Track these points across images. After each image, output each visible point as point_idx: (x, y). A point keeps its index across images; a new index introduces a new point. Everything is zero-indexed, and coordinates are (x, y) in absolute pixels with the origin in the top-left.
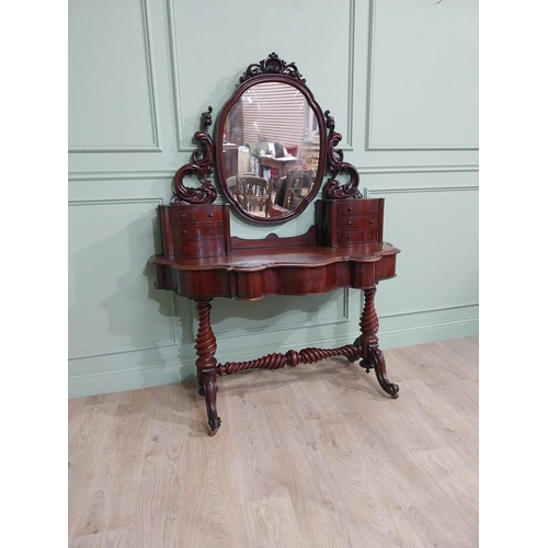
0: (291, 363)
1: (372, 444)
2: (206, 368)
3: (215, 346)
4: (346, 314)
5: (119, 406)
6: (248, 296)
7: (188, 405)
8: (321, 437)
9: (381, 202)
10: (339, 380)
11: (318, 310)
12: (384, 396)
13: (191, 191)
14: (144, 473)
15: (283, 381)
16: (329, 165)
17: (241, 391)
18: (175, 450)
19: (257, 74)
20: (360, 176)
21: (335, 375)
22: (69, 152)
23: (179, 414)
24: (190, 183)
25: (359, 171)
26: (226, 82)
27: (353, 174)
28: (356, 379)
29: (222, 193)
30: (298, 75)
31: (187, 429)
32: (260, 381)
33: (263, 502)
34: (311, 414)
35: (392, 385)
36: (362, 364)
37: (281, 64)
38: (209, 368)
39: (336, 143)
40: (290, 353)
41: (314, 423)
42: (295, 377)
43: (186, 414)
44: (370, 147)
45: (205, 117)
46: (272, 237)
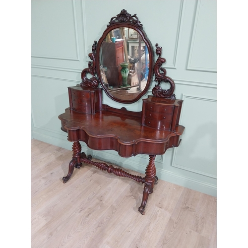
8: (89, 209)
18: (50, 181)
27: (171, 84)
37: (127, 16)
39: (160, 65)
41: (97, 201)
44: (188, 68)
45: (93, 47)
46: (124, 109)
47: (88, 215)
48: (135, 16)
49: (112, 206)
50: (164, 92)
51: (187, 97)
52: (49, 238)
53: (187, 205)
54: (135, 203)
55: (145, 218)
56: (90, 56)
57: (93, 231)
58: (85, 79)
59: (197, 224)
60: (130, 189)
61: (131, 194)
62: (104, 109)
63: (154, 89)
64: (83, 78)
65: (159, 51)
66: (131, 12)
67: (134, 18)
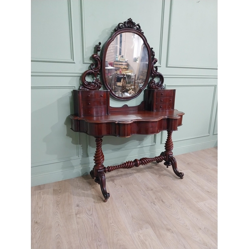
0: (137, 165)
1: (179, 200)
2: (100, 170)
3: (104, 159)
4: (155, 141)
5: (54, 190)
6: (124, 135)
7: (89, 187)
8: (156, 199)
9: (174, 91)
10: (155, 171)
11: (143, 140)
12: (177, 178)
13: (89, 83)
14: (78, 223)
15: (130, 173)
16: (152, 73)
17: (112, 179)
18: (90, 211)
19: (123, 28)
20: (164, 79)
21: (152, 169)
22: (32, 61)
23: (86, 192)
24: (88, 79)
25: (164, 76)
26: (107, 30)
27: (161, 78)
28: (162, 171)
29: (104, 85)
30: (140, 30)
31: (92, 200)
33: (140, 232)
34: (148, 188)
35: (181, 173)
36: (165, 164)
37: (133, 24)
38: (101, 169)
39: (155, 63)
40: (136, 160)
41: (150, 192)
42: (135, 171)
43: (89, 192)
46: (125, 106)
47: (163, 201)
48: (138, 25)
50: (158, 84)
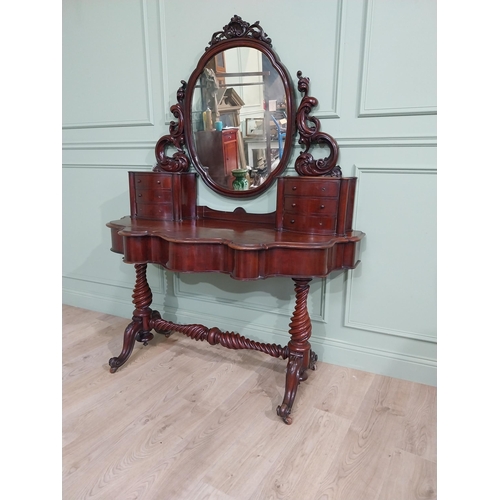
0: (214, 342)
2: (136, 317)
4: (322, 312)
8: (166, 416)
15: (224, 358)
32: (209, 349)
34: (194, 395)
38: (139, 317)
39: (306, 110)
41: (183, 403)
44: (362, 112)
45: (178, 92)
46: (240, 211)
47: (164, 428)
48: (256, 25)
49: (217, 410)
50: (319, 163)
51: (364, 170)
52: (70, 473)
53: (385, 405)
54: (269, 404)
55: (293, 432)
56: (174, 110)
57: (175, 458)
58: (162, 155)
59: (411, 439)
60: (258, 380)
61: (260, 388)
62: (201, 215)
63: (299, 159)
64: (158, 156)
65: (304, 85)
66: (249, 18)
67: (256, 29)
